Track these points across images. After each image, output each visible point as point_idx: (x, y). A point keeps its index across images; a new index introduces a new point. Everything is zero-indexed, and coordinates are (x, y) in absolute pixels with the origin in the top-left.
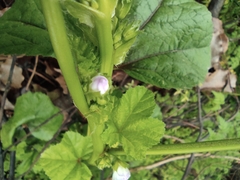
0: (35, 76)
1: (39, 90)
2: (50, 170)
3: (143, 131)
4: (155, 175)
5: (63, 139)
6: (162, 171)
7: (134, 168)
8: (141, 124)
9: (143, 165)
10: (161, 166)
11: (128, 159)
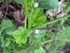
0: (7, 15)
3: (41, 20)
5: (18, 29)
8: (40, 18)
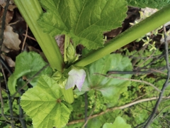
1: (33, 50)
2: (30, 110)
4: (126, 113)
6: (131, 110)
7: (110, 108)
9: (117, 106)
10: (130, 107)
11: (105, 102)
